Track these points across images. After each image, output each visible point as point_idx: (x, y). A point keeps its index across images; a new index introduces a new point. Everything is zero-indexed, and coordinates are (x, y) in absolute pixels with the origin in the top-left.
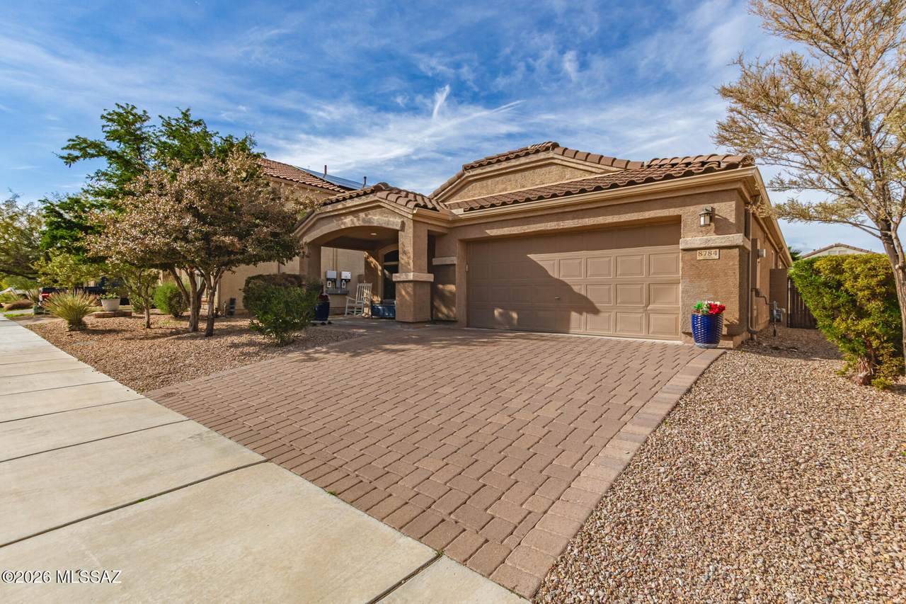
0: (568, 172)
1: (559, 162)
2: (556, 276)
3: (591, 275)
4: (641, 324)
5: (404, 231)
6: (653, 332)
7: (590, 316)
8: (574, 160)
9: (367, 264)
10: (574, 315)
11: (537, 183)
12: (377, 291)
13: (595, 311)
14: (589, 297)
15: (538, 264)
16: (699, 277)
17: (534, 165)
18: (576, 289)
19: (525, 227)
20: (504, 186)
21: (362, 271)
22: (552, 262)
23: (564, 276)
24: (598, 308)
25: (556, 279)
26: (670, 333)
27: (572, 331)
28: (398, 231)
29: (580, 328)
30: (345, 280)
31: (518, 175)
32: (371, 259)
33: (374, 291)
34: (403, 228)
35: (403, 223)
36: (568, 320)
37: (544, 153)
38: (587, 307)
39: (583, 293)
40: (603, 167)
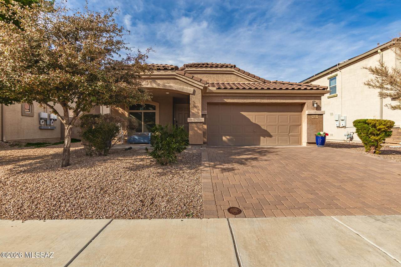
0: (239, 79)
1: (236, 73)
2: (254, 122)
3: (269, 122)
4: (287, 141)
5: (194, 95)
6: (292, 143)
7: (268, 138)
8: (244, 75)
10: (262, 138)
11: (225, 81)
13: (270, 136)
14: (268, 130)
15: (246, 117)
16: (312, 124)
17: (224, 72)
18: (263, 127)
19: (245, 100)
20: (207, 79)
22: (252, 116)
23: (257, 122)
24: (272, 135)
25: (254, 123)
26: (296, 143)
27: (261, 144)
28: (190, 94)
29: (264, 143)
30: (53, 119)
31: (215, 75)
34: (194, 93)
35: (194, 91)
36: (259, 140)
37: (229, 68)
38: (267, 134)
39: (265, 129)
40: (255, 79)
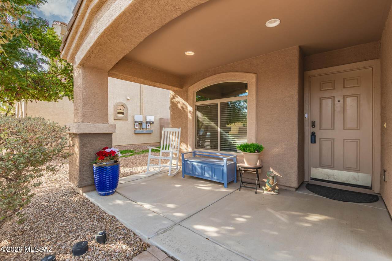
9: (173, 106)
12: (187, 139)
21: (166, 114)
30: (150, 122)
32: (178, 99)
33: (184, 139)
